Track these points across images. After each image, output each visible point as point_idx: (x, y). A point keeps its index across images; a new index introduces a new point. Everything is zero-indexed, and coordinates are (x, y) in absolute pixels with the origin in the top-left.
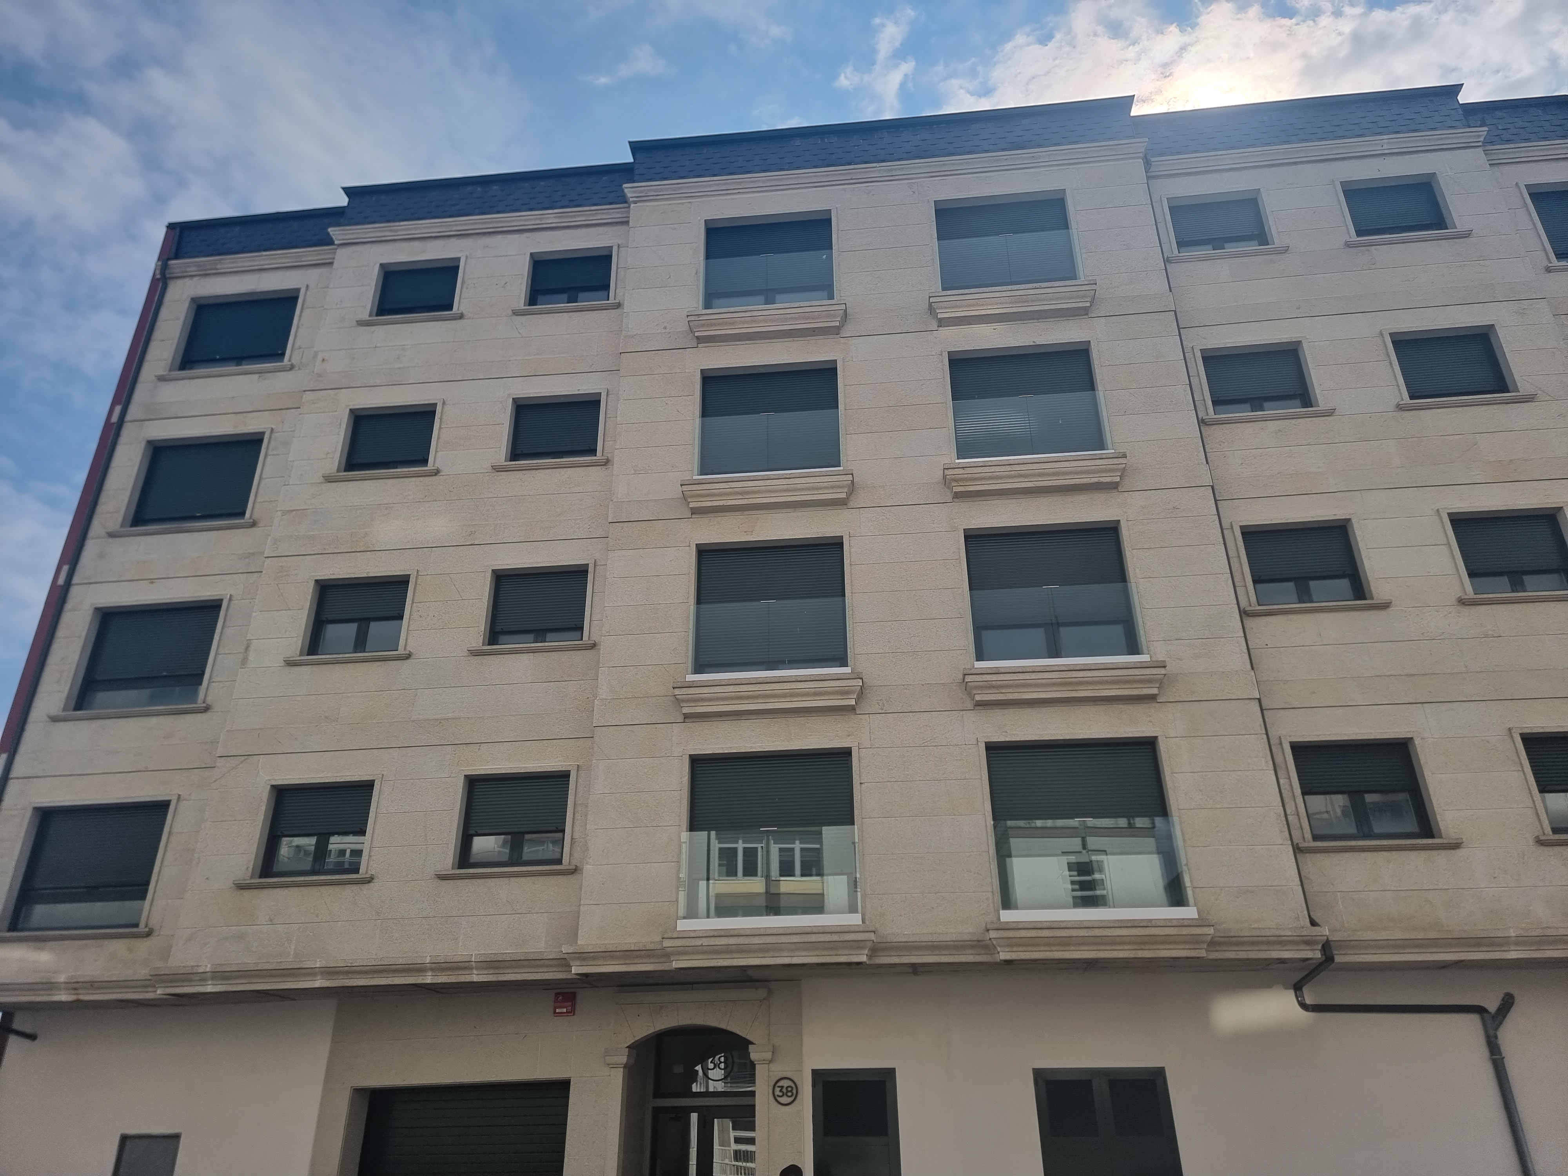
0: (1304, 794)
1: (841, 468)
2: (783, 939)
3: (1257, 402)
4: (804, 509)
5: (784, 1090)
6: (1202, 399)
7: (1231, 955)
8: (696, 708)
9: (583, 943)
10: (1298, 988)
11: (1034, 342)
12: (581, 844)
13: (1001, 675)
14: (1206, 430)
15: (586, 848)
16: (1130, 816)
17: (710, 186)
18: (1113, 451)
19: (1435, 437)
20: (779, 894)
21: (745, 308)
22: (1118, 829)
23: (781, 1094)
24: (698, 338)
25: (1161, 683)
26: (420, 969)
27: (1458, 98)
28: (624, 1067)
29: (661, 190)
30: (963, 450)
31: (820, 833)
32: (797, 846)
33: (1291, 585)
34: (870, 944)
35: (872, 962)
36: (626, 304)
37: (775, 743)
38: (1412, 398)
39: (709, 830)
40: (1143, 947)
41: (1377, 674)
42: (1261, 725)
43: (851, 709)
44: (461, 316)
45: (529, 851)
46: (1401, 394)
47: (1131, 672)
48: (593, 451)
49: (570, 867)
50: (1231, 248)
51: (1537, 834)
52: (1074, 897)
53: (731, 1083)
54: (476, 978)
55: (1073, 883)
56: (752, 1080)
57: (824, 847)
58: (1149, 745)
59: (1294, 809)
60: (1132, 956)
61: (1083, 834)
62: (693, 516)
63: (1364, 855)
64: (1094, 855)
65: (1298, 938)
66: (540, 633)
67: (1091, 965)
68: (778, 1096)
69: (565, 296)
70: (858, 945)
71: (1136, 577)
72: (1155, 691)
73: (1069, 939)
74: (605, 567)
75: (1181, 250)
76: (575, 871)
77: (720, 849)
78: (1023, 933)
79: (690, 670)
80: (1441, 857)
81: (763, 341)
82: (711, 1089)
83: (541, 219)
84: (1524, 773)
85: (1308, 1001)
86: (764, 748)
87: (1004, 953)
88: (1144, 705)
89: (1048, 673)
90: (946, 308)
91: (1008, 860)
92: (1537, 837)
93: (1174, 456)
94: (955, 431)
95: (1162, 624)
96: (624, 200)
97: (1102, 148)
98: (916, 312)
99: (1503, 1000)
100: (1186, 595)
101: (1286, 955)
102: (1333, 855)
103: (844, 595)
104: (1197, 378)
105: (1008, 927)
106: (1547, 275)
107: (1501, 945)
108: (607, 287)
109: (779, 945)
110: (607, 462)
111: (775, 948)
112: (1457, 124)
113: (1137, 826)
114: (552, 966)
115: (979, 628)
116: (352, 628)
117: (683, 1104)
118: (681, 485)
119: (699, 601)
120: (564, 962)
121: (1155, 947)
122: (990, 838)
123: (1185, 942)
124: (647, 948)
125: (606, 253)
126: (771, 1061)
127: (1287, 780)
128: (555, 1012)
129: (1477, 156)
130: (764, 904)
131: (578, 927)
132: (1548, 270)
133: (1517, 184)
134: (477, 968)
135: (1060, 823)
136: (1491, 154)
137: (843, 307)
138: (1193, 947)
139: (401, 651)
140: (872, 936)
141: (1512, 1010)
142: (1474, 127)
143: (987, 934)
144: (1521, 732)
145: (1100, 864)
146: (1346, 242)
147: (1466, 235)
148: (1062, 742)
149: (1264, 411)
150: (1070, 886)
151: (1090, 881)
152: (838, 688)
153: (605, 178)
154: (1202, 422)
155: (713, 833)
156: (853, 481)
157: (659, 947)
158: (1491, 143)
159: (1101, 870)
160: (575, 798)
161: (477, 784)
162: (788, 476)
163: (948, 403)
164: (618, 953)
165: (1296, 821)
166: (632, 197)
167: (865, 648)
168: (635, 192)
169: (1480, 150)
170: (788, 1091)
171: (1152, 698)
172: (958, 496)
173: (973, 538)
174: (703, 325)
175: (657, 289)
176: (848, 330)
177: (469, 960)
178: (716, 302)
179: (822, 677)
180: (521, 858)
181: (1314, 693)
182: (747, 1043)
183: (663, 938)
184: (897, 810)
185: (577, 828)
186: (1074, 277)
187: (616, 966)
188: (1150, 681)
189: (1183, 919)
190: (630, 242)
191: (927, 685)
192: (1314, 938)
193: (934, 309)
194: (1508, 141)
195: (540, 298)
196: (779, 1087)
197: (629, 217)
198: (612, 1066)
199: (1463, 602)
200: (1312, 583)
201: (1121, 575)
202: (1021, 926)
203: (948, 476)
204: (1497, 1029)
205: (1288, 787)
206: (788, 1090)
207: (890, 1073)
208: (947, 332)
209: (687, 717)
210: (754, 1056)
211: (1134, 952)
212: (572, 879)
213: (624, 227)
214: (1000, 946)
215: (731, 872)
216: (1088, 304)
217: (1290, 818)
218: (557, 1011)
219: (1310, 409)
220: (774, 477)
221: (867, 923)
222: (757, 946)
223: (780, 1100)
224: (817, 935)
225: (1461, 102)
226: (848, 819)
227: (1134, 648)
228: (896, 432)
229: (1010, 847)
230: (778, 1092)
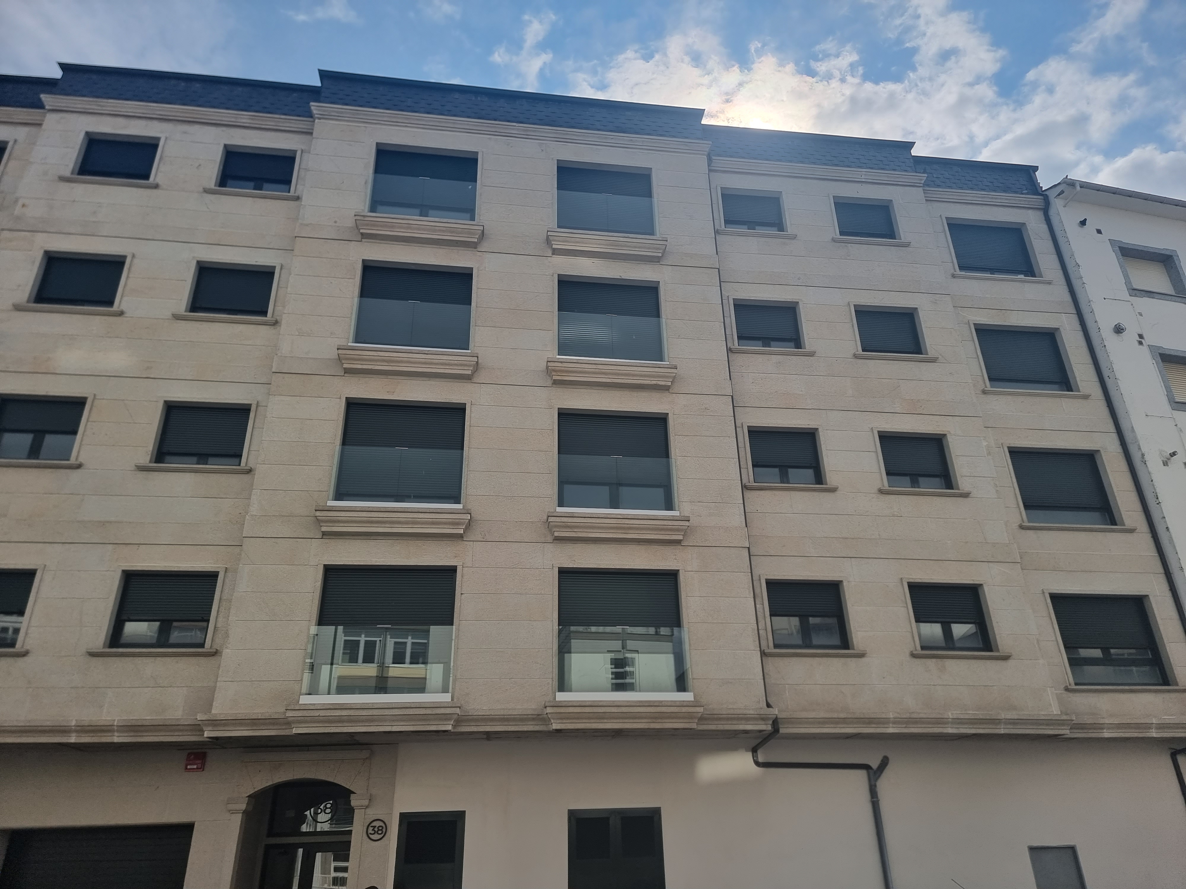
0: (771, 615)
1: (469, 351)
2: (387, 712)
3: (767, 341)
4: (437, 379)
5: (376, 829)
6: (731, 334)
7: (713, 727)
8: (333, 528)
9: (216, 712)
10: (754, 751)
11: (620, 276)
12: (223, 632)
13: (575, 518)
14: (732, 356)
15: (226, 635)
16: (657, 626)
17: (384, 116)
18: (668, 363)
19: (874, 379)
20: (388, 677)
21: (402, 216)
22: (648, 636)
23: (373, 832)
24: (362, 234)
25: (686, 532)
26: (65, 731)
27: (912, 151)
28: (243, 813)
29: (342, 113)
30: (564, 348)
31: (428, 631)
32: (409, 641)
33: (777, 470)
34: (456, 716)
35: (456, 730)
36: (304, 198)
37: (396, 560)
38: (863, 351)
39: (336, 624)
40: (654, 721)
41: (825, 536)
42: (748, 566)
43: (460, 537)
44: (156, 186)
45: (175, 636)
46: (857, 346)
47: (665, 523)
48: (264, 313)
49: (211, 651)
50: (760, 230)
51: (912, 649)
52: (612, 684)
53: (335, 824)
54: (116, 740)
55: (612, 673)
56: (351, 822)
57: (430, 642)
58: (673, 576)
59: (764, 626)
60: (646, 727)
61: (624, 638)
62: (345, 375)
63: (805, 659)
64: (627, 653)
65: (758, 716)
66: (203, 457)
67: (618, 733)
68: (371, 834)
69: (252, 184)
70: (445, 717)
71: (675, 455)
72: (681, 537)
73: (603, 714)
74: (266, 408)
75: (727, 226)
76: (215, 654)
77: (345, 641)
78: (571, 710)
79: (331, 497)
80: (852, 663)
81: (415, 245)
82: (318, 830)
83: (236, 118)
84: (908, 608)
85: (761, 759)
86: (387, 563)
87: (555, 724)
88: (673, 547)
89: (608, 519)
90: (559, 241)
91: (566, 655)
92: (912, 652)
93: (709, 372)
94: (558, 334)
95: (690, 490)
96: (311, 115)
97: (681, 143)
98: (537, 241)
99: (882, 761)
100: (708, 471)
101: (749, 727)
102: (785, 659)
103: (462, 449)
104: (729, 318)
105: (561, 705)
106: (952, 279)
107: (884, 723)
108: (288, 182)
109: (383, 717)
110: (276, 323)
111: (381, 719)
112: (909, 169)
113: (662, 633)
114: (187, 730)
115: (563, 482)
116: (27, 439)
117: (292, 842)
118: (338, 349)
119: (344, 442)
120: (197, 728)
121: (663, 721)
122: (554, 639)
123: (684, 718)
124: (272, 717)
125: (291, 155)
126: (367, 807)
127: (761, 606)
128: (186, 768)
129: (918, 193)
130: (374, 685)
131: (213, 699)
132: (954, 276)
133: (940, 216)
134: (118, 731)
135: (608, 629)
136: (927, 193)
137: (482, 228)
138: (688, 721)
139: (73, 460)
140: (458, 711)
141: (888, 767)
142: (918, 173)
143: (545, 709)
144: (908, 581)
145: (633, 659)
146: (833, 238)
147: (907, 245)
148: (613, 571)
149: (771, 347)
150: (610, 676)
151: (622, 672)
152: (451, 520)
153: (295, 95)
154: (729, 350)
155: (340, 628)
156: (477, 362)
157: (283, 716)
158: (928, 185)
159: (633, 665)
160: (221, 595)
161: (133, 578)
162: (426, 352)
163: (554, 312)
164: (247, 720)
165: (765, 634)
166: (317, 114)
167: (475, 490)
168: (319, 110)
169: (921, 189)
170: (379, 830)
171: (678, 542)
172: (556, 383)
173: (564, 416)
174: (367, 225)
175: (332, 191)
176: (485, 246)
177: (112, 724)
178: (380, 208)
179: (439, 511)
180: (168, 641)
181: (784, 546)
182: (350, 792)
183: (286, 710)
184: (487, 615)
185: (220, 619)
186: (652, 233)
187: (244, 731)
188: (678, 530)
189: (684, 701)
190: (312, 149)
191: (520, 523)
192: (767, 716)
193: (550, 240)
194: (939, 186)
195: (230, 182)
196: (371, 826)
197: (313, 129)
198: (233, 812)
199: (881, 492)
200: (790, 470)
201: (666, 453)
202: (570, 704)
203: (549, 367)
204: (876, 780)
205: (761, 610)
206: (380, 828)
207: (461, 815)
208: (558, 260)
209: (325, 534)
210: (353, 803)
211: (648, 724)
212: (212, 660)
213: (308, 137)
214: (554, 719)
215: (353, 659)
216: (660, 255)
217: (761, 632)
218: (189, 767)
219: (800, 350)
220: (415, 352)
221: (455, 700)
222: (364, 717)
223: (372, 836)
224: (414, 709)
225: (913, 155)
226: (449, 621)
227: (669, 505)
228: (514, 329)
229: (571, 646)
230: (370, 830)
